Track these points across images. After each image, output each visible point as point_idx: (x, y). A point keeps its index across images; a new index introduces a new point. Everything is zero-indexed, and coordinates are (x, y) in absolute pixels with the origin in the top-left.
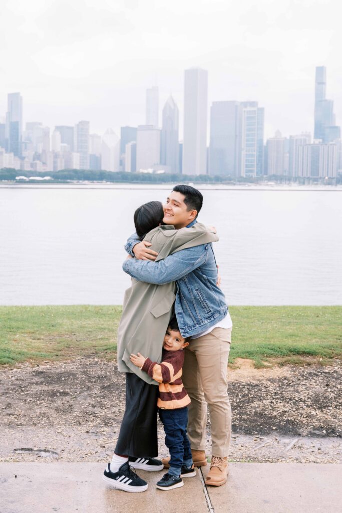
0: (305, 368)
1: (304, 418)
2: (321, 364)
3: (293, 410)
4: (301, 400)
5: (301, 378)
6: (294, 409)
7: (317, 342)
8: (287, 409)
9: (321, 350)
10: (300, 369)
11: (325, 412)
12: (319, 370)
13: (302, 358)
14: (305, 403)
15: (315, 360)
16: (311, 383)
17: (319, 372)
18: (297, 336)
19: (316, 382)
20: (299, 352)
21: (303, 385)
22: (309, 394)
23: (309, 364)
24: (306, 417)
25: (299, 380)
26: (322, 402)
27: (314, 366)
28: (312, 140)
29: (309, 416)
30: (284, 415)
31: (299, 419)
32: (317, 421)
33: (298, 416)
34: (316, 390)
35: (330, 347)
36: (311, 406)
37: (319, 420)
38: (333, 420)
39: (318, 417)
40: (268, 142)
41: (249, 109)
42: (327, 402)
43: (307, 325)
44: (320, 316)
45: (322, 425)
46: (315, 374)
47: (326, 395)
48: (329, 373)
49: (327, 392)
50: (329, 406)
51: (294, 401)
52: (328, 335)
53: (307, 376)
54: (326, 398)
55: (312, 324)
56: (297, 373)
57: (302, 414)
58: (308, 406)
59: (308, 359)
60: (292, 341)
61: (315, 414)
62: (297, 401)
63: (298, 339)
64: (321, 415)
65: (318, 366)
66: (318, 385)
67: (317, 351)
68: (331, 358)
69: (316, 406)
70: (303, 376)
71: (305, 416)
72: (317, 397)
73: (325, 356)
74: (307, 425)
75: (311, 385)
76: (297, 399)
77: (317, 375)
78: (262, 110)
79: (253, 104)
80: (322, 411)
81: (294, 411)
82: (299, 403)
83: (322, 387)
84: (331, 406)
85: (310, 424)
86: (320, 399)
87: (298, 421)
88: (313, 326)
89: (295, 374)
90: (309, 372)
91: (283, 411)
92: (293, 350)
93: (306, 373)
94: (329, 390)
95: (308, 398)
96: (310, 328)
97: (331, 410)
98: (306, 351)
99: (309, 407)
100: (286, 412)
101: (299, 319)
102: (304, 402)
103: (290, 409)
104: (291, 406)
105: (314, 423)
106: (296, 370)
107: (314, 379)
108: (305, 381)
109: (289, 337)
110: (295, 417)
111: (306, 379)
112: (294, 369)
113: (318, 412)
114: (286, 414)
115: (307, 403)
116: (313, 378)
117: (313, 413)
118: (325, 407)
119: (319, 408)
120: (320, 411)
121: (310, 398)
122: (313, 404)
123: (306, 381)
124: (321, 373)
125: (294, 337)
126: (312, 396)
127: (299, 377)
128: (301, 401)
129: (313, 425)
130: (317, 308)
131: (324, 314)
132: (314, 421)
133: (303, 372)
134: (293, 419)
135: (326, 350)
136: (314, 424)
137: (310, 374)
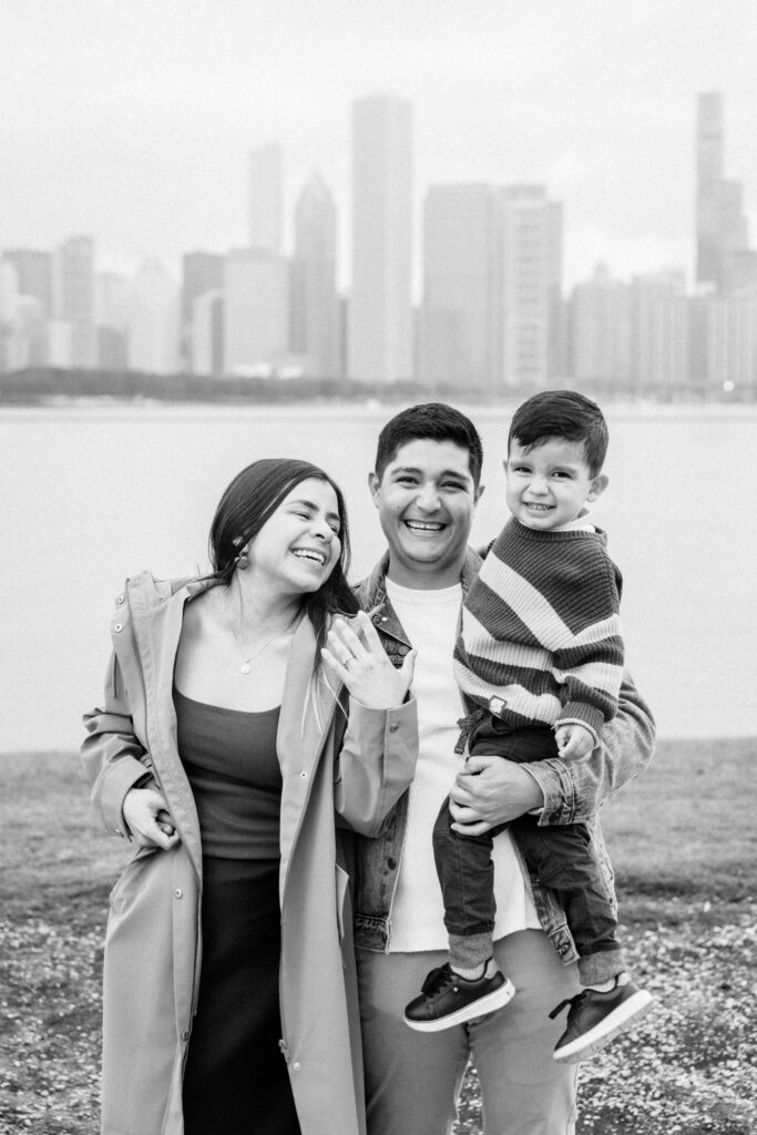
0: (660, 935)
1: (654, 1099)
2: (707, 921)
3: (621, 1076)
4: (647, 1041)
5: (650, 969)
6: (626, 1072)
7: (696, 852)
8: (603, 1074)
9: (707, 878)
10: (647, 939)
11: (716, 1077)
12: (701, 940)
13: (652, 905)
14: (659, 1051)
15: (690, 910)
16: (678, 983)
17: (700, 946)
18: (640, 835)
19: (691, 979)
20: (643, 885)
21: (655, 988)
22: (669, 1020)
23: (673, 923)
24: (662, 1096)
25: (644, 973)
26: (710, 1043)
27: (687, 927)
28: (691, 288)
29: (671, 1092)
30: (595, 1091)
31: (640, 1103)
32: (692, 1107)
33: (638, 1093)
34: (693, 1004)
35: (729, 868)
36: (676, 1058)
37: (700, 1104)
38: (739, 1102)
39: (695, 1094)
40: (577, 291)
41: (524, 203)
42: (723, 1046)
43: (669, 798)
44: (707, 770)
45: (708, 1120)
46: (689, 953)
47: (721, 1020)
48: (729, 948)
49: (723, 1009)
50: (728, 1057)
51: (627, 1043)
52: (727, 829)
53: (668, 959)
54: (719, 1029)
55: (685, 795)
56: (637, 951)
57: (648, 1088)
58: (667, 1060)
59: (672, 906)
60: (626, 851)
61: (687, 1085)
62: (634, 1044)
63: (642, 843)
64: (705, 1087)
65: (699, 928)
66: (697, 987)
67: (695, 882)
68: (737, 900)
69: (690, 1057)
70: (654, 961)
71: (657, 1095)
72: (693, 1030)
73: (718, 894)
74: (665, 1123)
75: (678, 987)
76: (635, 1038)
77: (696, 957)
78: (556, 208)
79: (536, 191)
80: (709, 1076)
81: (626, 1078)
82: (640, 1049)
83: (709, 993)
84: (735, 1058)
85: (673, 1119)
86: (701, 1035)
87: (636, 1112)
88: (687, 802)
89: (633, 953)
90: (671, 945)
91: (592, 1081)
92: (626, 880)
93: (662, 950)
94: (730, 1003)
95: (669, 1033)
96: (679, 809)
97: (734, 1070)
98: (664, 881)
99: (670, 1062)
100: (600, 1081)
101: (650, 781)
102: (657, 1045)
103: (614, 1073)
104: (616, 1061)
105: (683, 1114)
106: (634, 942)
107: (688, 970)
108: (660, 977)
109: (617, 838)
110: (626, 1098)
111: (663, 971)
112: (630, 938)
113: (697, 1078)
114: (603, 1087)
115: (664, 1048)
116: (682, 967)
117: (683, 1080)
118: (715, 1061)
119: (699, 1066)
120: (702, 1073)
121: (674, 1033)
122: (681, 1051)
123: (663, 977)
124: (708, 948)
125: (631, 839)
126: (679, 1025)
127: (644, 964)
128: (647, 1044)
129: (681, 1124)
130: (698, 746)
131: (718, 764)
132: (684, 1108)
133: (656, 947)
134: (621, 1106)
135: (722, 877)
136: (683, 1119)
137: (675, 953)
